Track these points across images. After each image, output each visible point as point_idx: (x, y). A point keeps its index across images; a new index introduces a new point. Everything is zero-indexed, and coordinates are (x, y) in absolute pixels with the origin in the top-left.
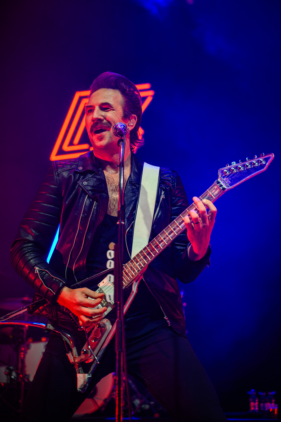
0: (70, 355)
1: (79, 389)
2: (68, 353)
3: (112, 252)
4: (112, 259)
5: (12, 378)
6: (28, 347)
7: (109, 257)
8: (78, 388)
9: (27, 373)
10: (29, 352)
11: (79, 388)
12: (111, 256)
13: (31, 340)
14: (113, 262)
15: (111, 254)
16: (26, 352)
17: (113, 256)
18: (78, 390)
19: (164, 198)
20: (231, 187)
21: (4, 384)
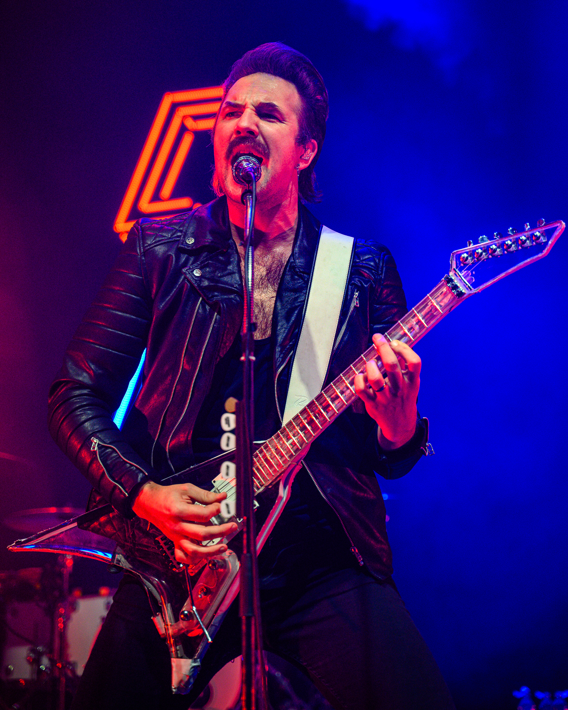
0: (158, 620)
1: (175, 689)
2: (156, 615)
3: (232, 418)
4: (232, 432)
5: (41, 670)
6: (73, 608)
7: (225, 427)
8: (173, 687)
9: (72, 659)
10: (75, 616)
11: (175, 686)
12: (229, 426)
13: (78, 593)
14: (233, 438)
15: (228, 421)
16: (68, 618)
17: (233, 425)
18: (172, 692)
19: (358, 306)
20: (474, 291)
21: (26, 680)
